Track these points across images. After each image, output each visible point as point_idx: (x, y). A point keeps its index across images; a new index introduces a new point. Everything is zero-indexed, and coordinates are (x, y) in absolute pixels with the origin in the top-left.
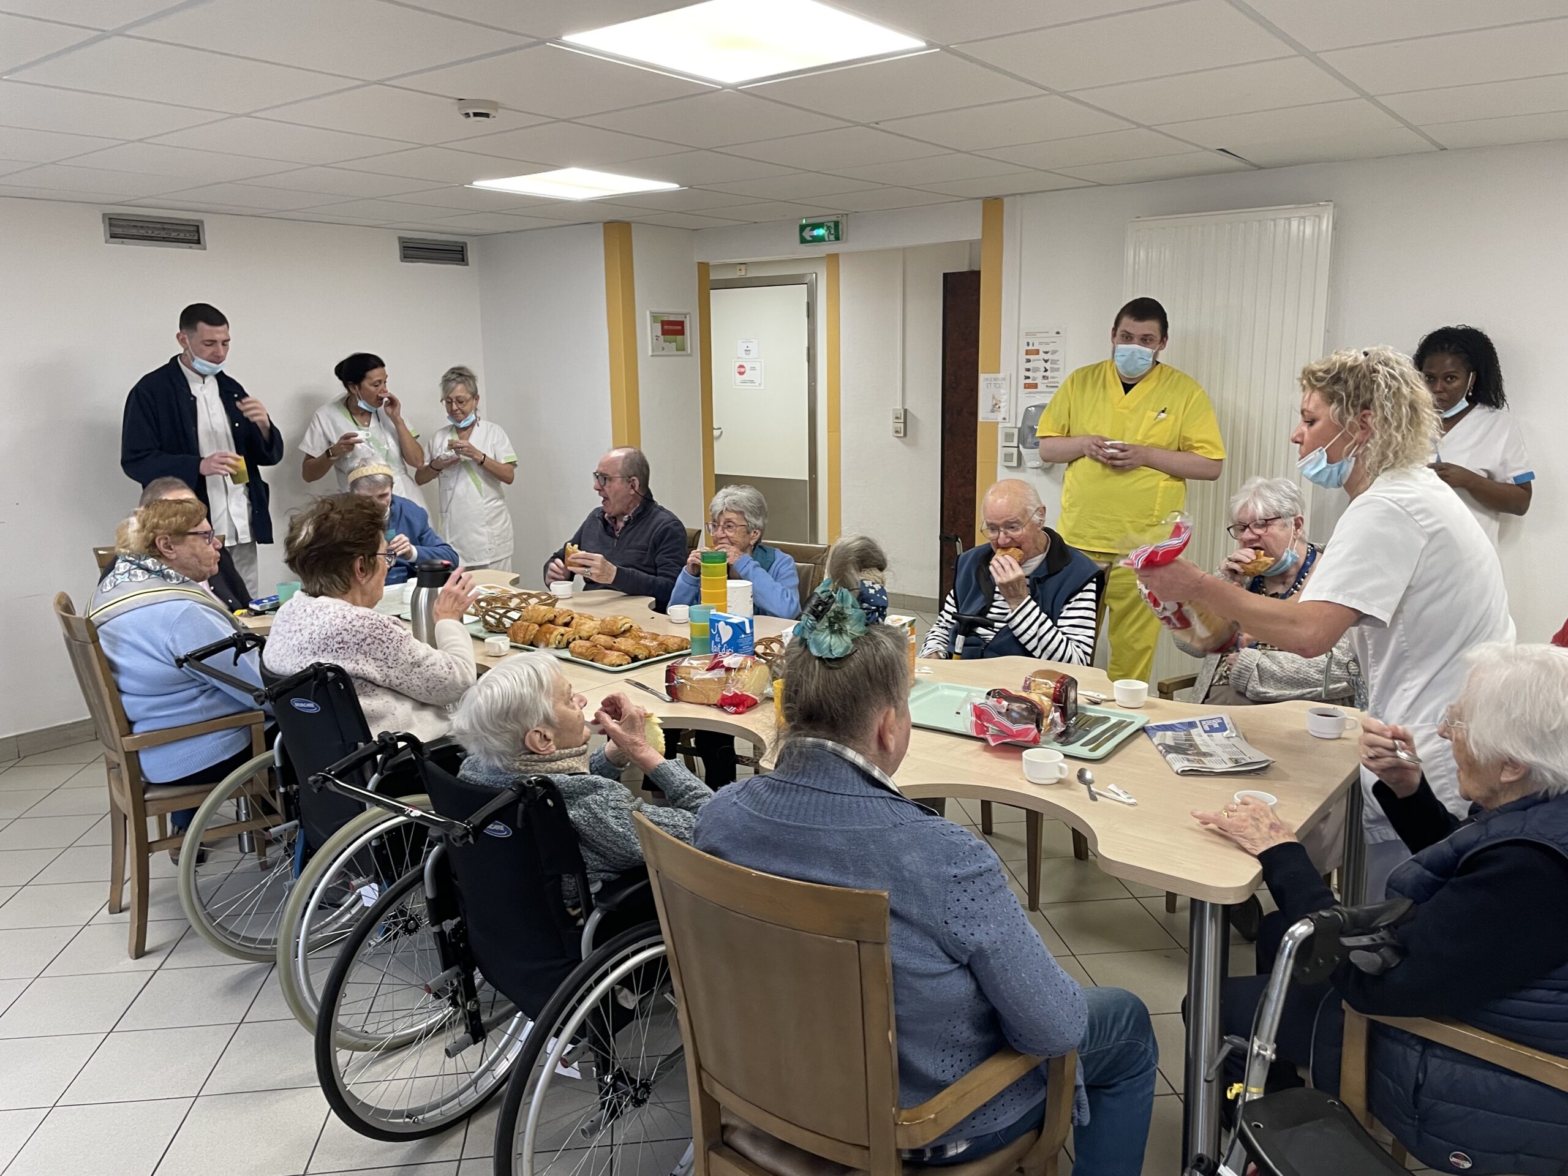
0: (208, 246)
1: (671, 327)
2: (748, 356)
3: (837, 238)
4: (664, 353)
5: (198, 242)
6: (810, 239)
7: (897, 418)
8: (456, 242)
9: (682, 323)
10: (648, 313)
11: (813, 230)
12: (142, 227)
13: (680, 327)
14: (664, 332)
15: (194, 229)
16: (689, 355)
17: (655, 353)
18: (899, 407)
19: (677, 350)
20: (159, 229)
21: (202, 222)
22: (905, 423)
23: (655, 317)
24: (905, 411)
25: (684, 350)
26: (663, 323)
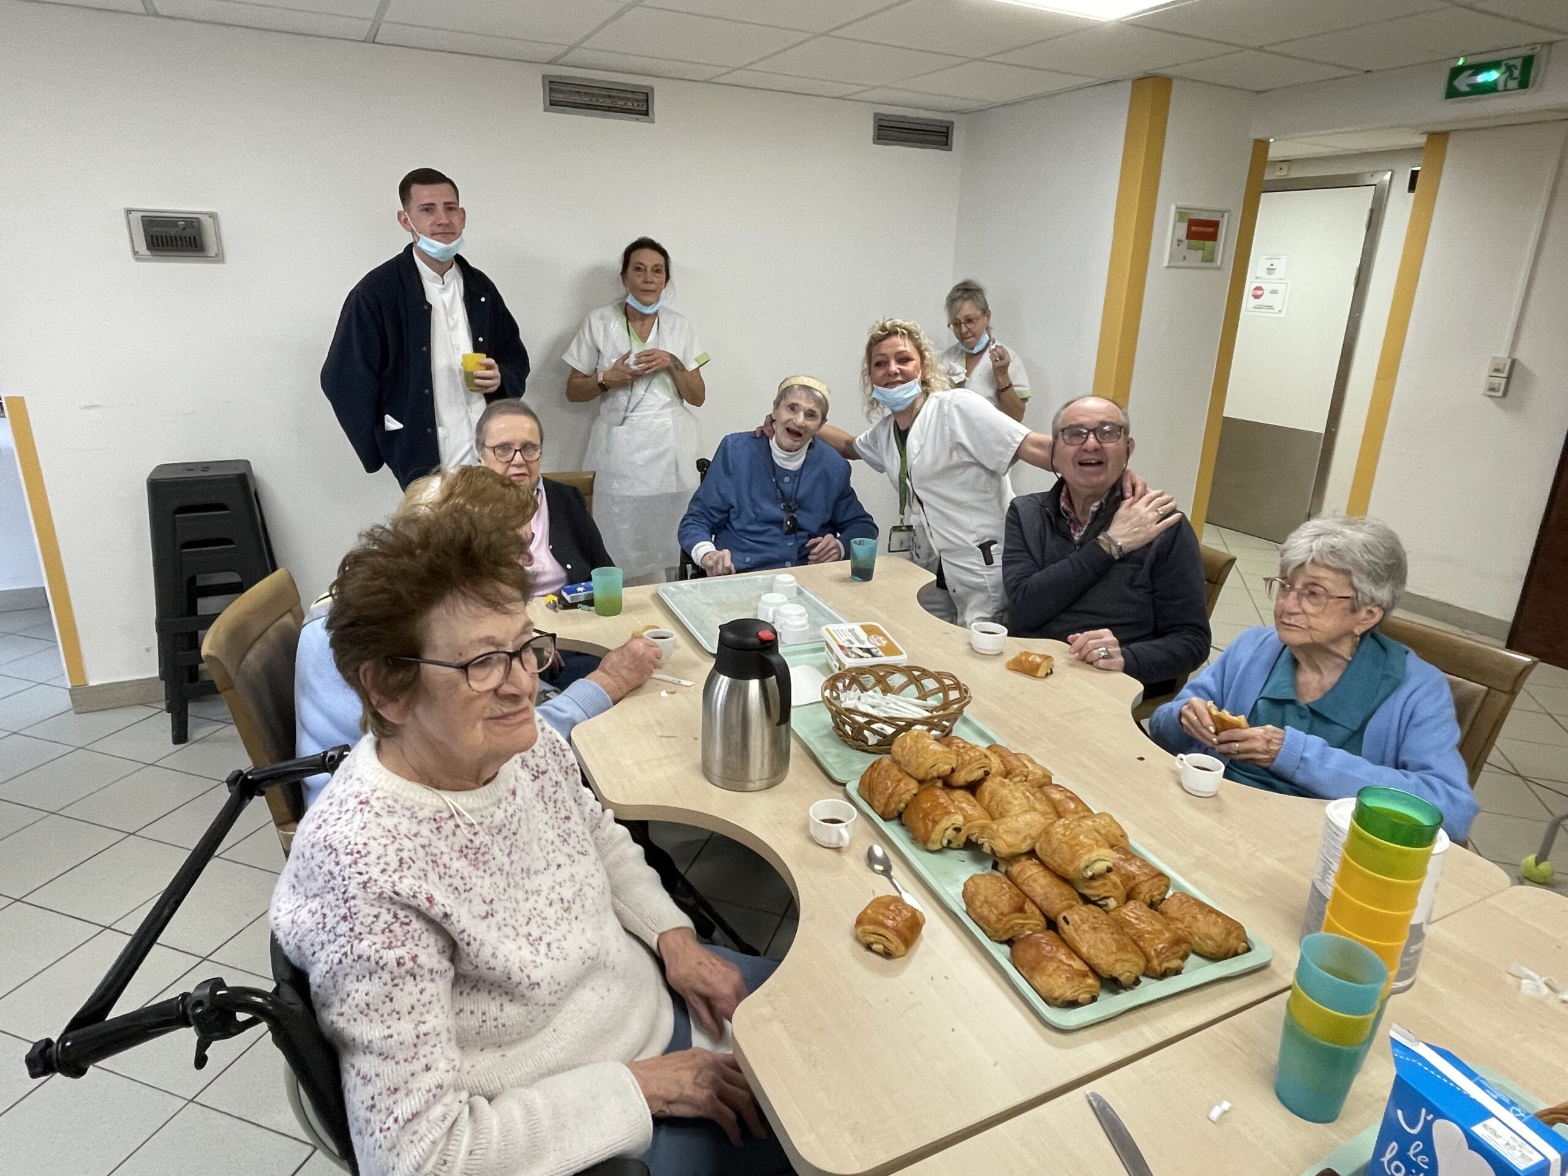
0: (656, 120)
1: (1201, 229)
2: (1269, 277)
3: (1524, 84)
4: (1185, 264)
5: (646, 113)
6: (1467, 89)
7: (1497, 370)
8: (941, 121)
9: (1215, 225)
10: (1173, 208)
11: (1476, 74)
12: (585, 93)
13: (1211, 230)
14: (1190, 235)
15: (643, 97)
16: (1218, 269)
17: (1171, 265)
18: (1503, 354)
19: (1203, 261)
20: (605, 96)
21: (652, 89)
22: (1509, 378)
23: (1181, 214)
24: (1514, 362)
25: (1212, 260)
26: (1192, 223)
